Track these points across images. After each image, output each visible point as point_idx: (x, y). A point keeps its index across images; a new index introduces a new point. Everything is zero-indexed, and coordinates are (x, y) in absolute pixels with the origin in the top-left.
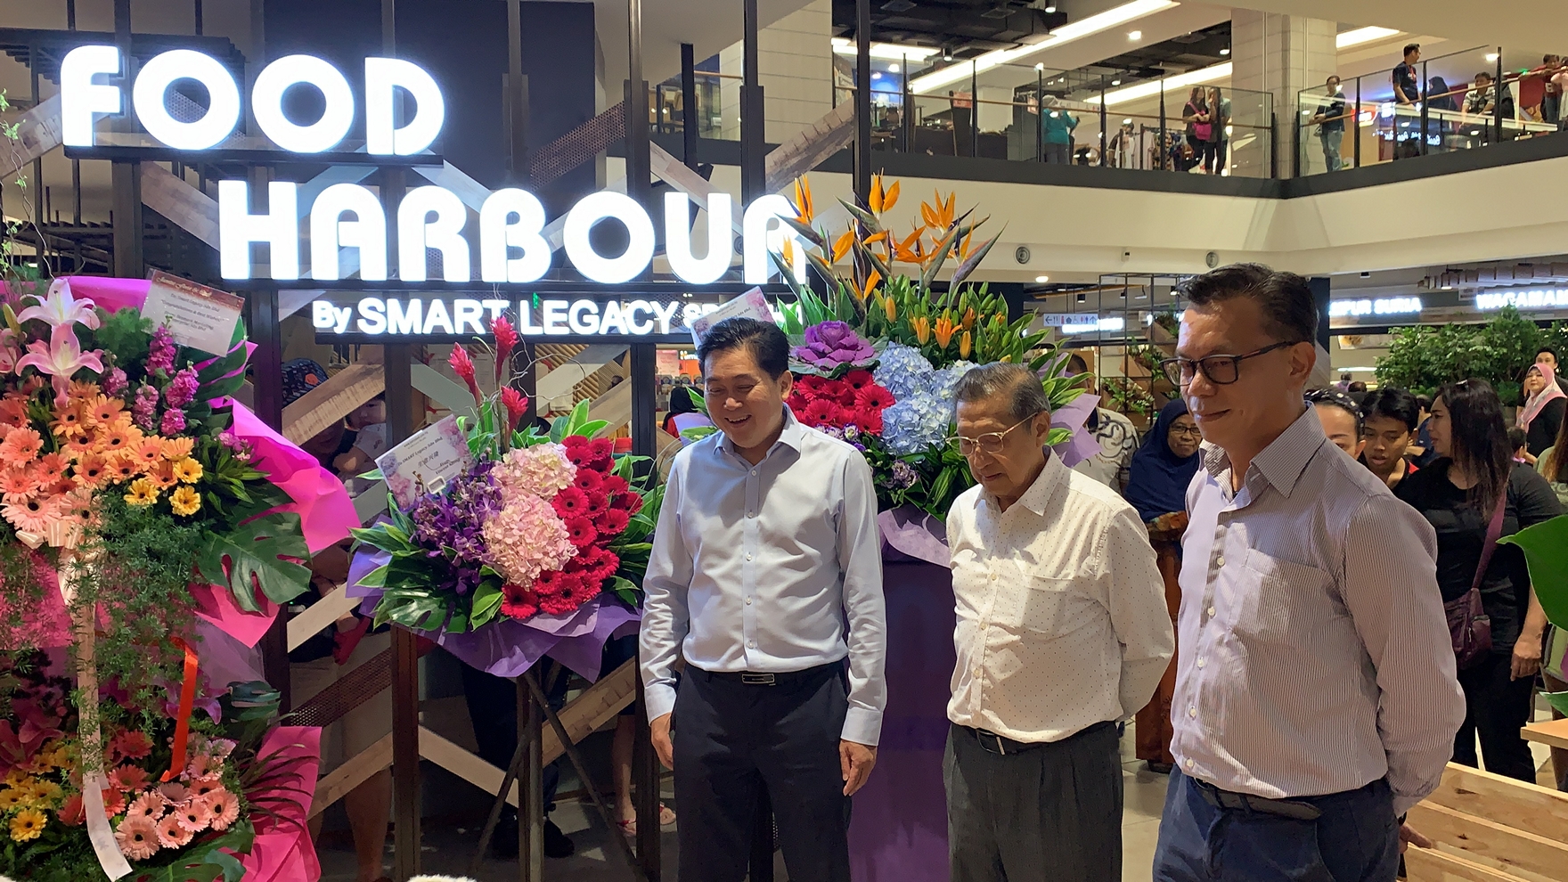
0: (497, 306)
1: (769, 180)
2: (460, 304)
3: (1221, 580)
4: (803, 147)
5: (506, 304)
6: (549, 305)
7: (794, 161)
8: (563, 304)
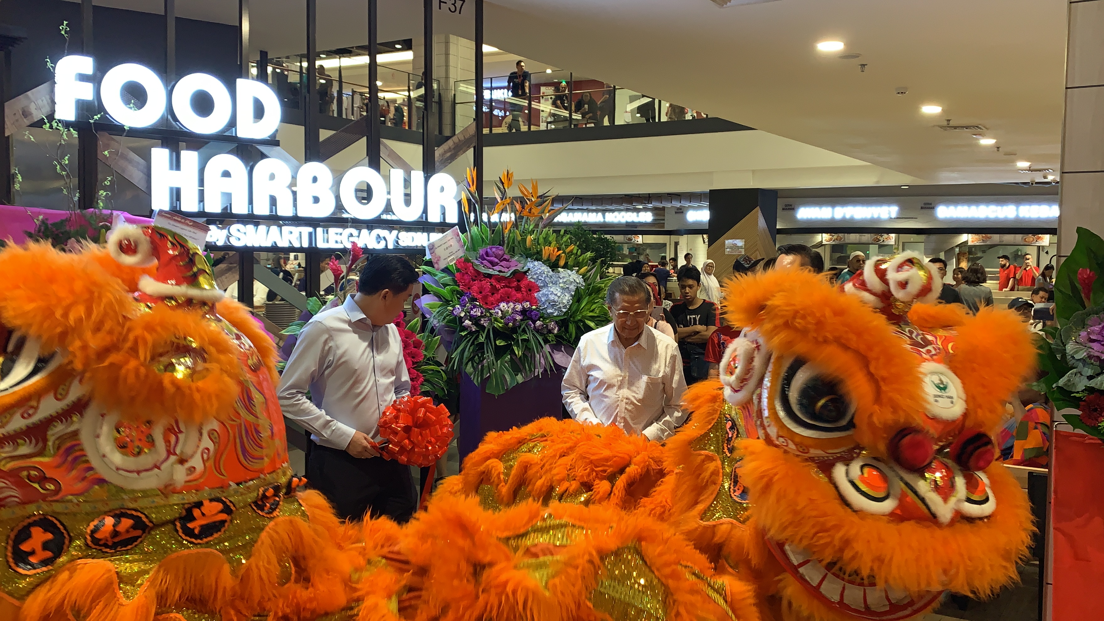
0: (307, 230)
1: (437, 164)
4: (453, 147)
7: (449, 154)
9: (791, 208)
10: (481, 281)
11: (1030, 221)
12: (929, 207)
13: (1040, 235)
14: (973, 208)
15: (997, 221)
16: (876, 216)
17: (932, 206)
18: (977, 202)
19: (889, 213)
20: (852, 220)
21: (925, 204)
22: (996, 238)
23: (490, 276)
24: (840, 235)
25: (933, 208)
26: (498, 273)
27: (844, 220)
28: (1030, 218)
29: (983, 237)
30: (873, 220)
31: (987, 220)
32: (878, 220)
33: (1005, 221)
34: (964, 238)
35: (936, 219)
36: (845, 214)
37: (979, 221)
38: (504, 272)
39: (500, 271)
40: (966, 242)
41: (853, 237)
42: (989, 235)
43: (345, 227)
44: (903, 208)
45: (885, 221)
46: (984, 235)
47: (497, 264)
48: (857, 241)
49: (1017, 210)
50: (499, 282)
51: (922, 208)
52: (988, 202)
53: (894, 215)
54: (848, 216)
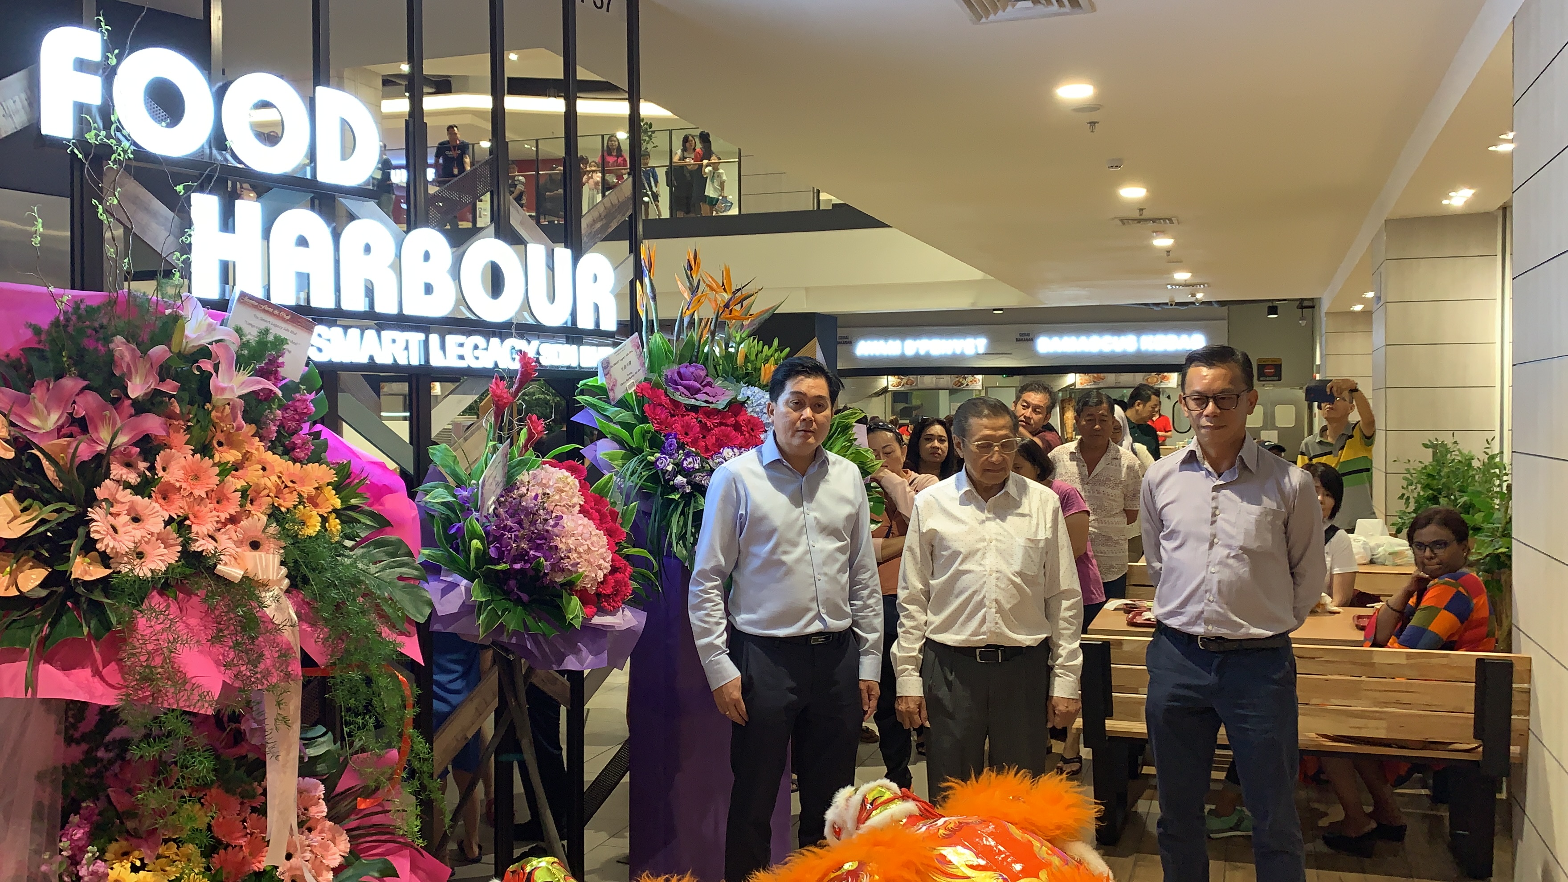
0: (416, 338)
1: (584, 239)
2: (387, 334)
3: (1220, 523)
4: (603, 214)
5: (421, 336)
6: (452, 340)
7: (598, 225)
8: (461, 338)
9: (849, 342)
10: (683, 416)
11: (1154, 355)
12: (1027, 339)
13: (1165, 374)
14: (1083, 339)
15: (1113, 355)
16: (958, 352)
17: (1031, 337)
18: (1088, 332)
19: (976, 347)
20: (928, 357)
21: (1021, 335)
22: (1111, 378)
23: (695, 409)
24: (911, 377)
25: (1032, 340)
26: (704, 404)
27: (917, 357)
28: (1154, 351)
29: (1094, 377)
30: (954, 357)
31: (1101, 355)
32: (962, 357)
33: (1124, 355)
34: (1070, 379)
35: (1035, 354)
36: (918, 349)
37: (1090, 356)
38: (712, 403)
39: (706, 402)
40: (1074, 384)
41: (929, 381)
42: (1102, 375)
43: (469, 334)
44: (994, 340)
45: (970, 358)
46: (1095, 375)
47: (698, 391)
48: (933, 386)
49: (1138, 341)
50: (708, 417)
51: (1017, 340)
52: (1102, 331)
53: (982, 350)
54: (922, 352)
